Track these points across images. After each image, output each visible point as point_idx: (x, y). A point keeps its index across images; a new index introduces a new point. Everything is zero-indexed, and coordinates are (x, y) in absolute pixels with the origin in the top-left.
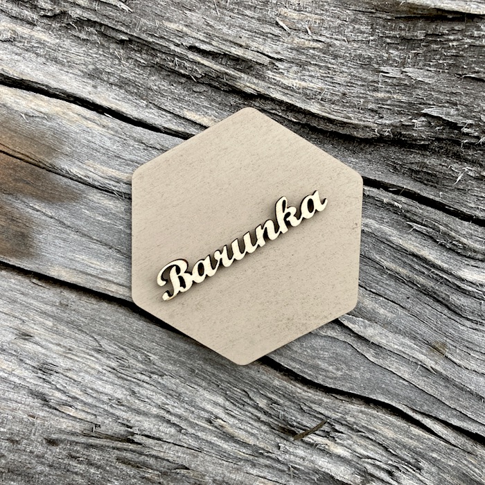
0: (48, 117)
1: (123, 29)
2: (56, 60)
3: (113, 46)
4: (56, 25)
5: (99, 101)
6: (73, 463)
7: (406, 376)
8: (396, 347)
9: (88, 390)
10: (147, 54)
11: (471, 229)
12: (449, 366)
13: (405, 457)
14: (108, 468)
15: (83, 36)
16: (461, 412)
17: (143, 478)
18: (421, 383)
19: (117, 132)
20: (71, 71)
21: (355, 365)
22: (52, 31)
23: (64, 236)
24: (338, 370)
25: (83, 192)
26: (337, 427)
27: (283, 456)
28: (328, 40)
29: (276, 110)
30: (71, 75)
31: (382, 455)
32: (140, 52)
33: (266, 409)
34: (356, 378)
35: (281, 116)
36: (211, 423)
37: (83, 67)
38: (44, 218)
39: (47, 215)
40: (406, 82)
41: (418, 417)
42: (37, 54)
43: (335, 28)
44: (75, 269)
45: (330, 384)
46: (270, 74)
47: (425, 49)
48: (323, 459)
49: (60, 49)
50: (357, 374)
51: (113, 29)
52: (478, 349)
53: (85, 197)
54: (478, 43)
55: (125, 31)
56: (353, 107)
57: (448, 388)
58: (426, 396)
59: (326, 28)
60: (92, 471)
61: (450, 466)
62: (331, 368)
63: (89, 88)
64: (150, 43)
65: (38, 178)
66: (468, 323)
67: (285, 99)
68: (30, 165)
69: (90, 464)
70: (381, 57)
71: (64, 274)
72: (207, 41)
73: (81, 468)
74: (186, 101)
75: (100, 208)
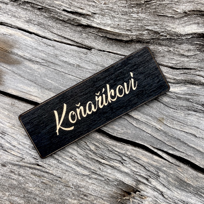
0: (11, 35)
1: (40, 4)
2: (15, 16)
3: (36, 11)
4: (16, 4)
5: (30, 30)
6: (12, 175)
7: (149, 132)
8: (144, 120)
9: (20, 142)
10: (48, 13)
11: (168, 70)
12: (166, 127)
13: (153, 171)
14: (27, 177)
15: (25, 7)
16: (172, 147)
17: (42, 182)
18: (156, 135)
19: (36, 40)
20: (20, 20)
21: (129, 128)
22: (14, 6)
23: (14, 77)
24: (122, 130)
25: (23, 61)
26: (124, 158)
27: (102, 173)
28: (112, 6)
29: (94, 32)
30: (20, 22)
31: (143, 171)
32: (45, 12)
33: (94, 150)
34: (129, 133)
35: (96, 34)
36: (71, 158)
37: (25, 19)
38: (7, 70)
39: (8, 69)
40: (140, 18)
41: (156, 151)
42: (8, 14)
43: (114, 2)
44: (18, 90)
45: (119, 136)
46: (92, 19)
47: (145, 7)
48: (119, 175)
49: (17, 12)
50: (129, 131)
51: (36, 4)
52: (176, 120)
53: (23, 63)
54: (162, 3)
55: (40, 5)
56: (121, 29)
57: (167, 137)
58: (158, 141)
59: (111, 3)
60: (20, 178)
61: (171, 173)
62: (119, 129)
63: (27, 26)
64: (49, 9)
65: (6, 56)
66: (171, 109)
67: (98, 26)
68: (3, 51)
69: (19, 175)
70: (130, 11)
71: (13, 92)
72: (69, 7)
73: (16, 177)
74: (62, 30)
75: (28, 67)
